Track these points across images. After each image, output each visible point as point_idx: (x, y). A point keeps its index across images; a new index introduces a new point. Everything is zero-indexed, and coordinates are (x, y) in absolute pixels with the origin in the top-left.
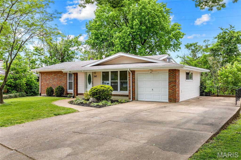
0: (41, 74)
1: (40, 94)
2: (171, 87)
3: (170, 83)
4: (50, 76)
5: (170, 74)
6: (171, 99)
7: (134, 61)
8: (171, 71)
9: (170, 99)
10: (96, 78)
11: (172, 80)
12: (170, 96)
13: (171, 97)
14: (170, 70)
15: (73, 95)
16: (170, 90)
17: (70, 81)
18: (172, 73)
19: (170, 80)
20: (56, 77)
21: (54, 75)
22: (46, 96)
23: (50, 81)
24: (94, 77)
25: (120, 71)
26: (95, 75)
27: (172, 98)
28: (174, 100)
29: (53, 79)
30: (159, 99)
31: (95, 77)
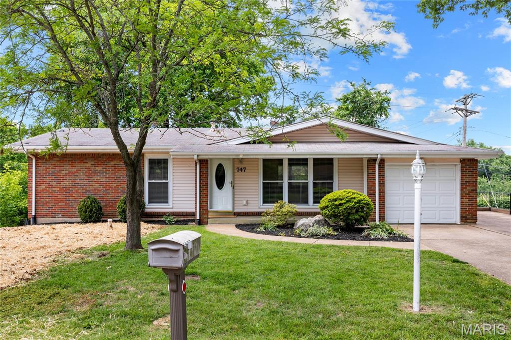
0: (36, 161)
1: (35, 218)
2: (467, 194)
3: (463, 185)
4: (74, 165)
5: (464, 167)
6: (466, 217)
7: (359, 137)
8: (466, 161)
9: (463, 217)
10: (243, 173)
11: (468, 180)
12: (465, 211)
13: (466, 213)
14: (463, 161)
15: (198, 218)
16: (465, 198)
17: (153, 181)
18: (467, 165)
19: (464, 180)
20: (99, 168)
21: (93, 163)
22: (78, 223)
23: (77, 182)
24: (236, 171)
25: (314, 159)
26: (241, 166)
27: (469, 215)
28: (472, 219)
29: (90, 174)
30: (435, 219)
31: (241, 170)
